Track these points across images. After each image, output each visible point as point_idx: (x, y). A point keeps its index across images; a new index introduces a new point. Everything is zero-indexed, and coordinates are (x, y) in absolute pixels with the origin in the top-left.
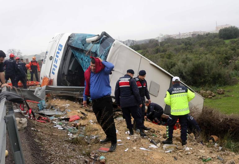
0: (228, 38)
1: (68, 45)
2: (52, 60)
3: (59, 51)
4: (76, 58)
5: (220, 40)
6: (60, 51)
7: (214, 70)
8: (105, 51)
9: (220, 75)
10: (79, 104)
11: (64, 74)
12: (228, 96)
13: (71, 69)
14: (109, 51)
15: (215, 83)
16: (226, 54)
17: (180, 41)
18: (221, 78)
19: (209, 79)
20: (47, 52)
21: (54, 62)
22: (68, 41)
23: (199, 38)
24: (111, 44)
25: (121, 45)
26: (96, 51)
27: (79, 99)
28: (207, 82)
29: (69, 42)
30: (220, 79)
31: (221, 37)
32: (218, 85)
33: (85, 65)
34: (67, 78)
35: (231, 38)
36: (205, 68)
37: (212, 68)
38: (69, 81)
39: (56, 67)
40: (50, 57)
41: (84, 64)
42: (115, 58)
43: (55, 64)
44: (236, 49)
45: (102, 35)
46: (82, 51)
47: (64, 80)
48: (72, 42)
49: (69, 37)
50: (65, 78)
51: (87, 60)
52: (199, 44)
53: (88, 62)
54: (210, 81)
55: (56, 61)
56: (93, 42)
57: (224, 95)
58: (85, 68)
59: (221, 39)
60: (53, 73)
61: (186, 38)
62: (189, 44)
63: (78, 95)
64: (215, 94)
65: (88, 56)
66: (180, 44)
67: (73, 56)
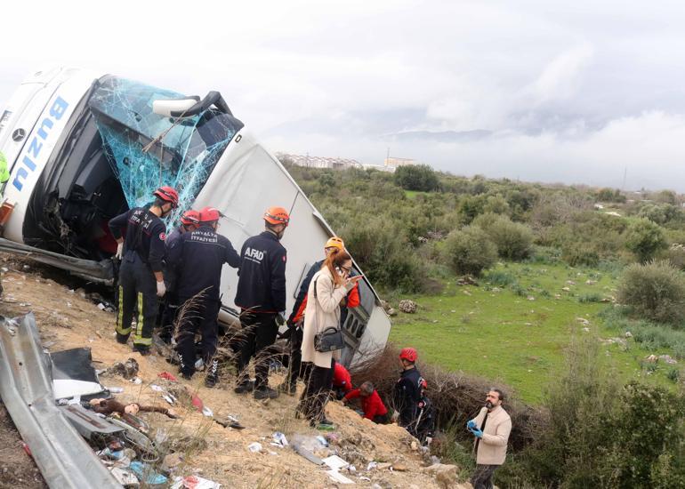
0: (413, 188)
1: (87, 105)
2: (21, 143)
3: (53, 119)
4: (106, 153)
5: (395, 188)
6: (58, 118)
7: (397, 255)
8: (209, 150)
9: (407, 269)
10: (86, 298)
11: (56, 194)
12: (427, 321)
13: (85, 184)
14: (220, 153)
15: (394, 285)
16: (414, 223)
17: (309, 172)
18: (408, 276)
19: (384, 272)
20: (6, 112)
21: (29, 151)
22: (91, 95)
23: (351, 174)
24: (230, 134)
25: (257, 145)
26: (179, 146)
27: (88, 281)
28: (378, 278)
29: (94, 97)
30: (406, 277)
31: (398, 184)
32: (400, 290)
33: (134, 182)
34: (61, 209)
35: (419, 190)
36: (377, 245)
37: (391, 249)
38: (65, 221)
39: (32, 167)
40: (17, 131)
41: (132, 177)
42: (232, 179)
43: (31, 156)
44: (432, 214)
45: (208, 101)
46: (132, 135)
47: (52, 215)
48: (104, 99)
49: (97, 84)
50: (57, 210)
51: (142, 168)
52: (351, 188)
53: (145, 174)
54: (383, 277)
55: (36, 149)
56: (175, 114)
57: (417, 316)
58: (134, 190)
59: (398, 188)
60: (18, 185)
61: (323, 169)
62: (329, 183)
63: (89, 270)
64: (397, 311)
65: (150, 154)
66: (309, 179)
67: (97, 143)
